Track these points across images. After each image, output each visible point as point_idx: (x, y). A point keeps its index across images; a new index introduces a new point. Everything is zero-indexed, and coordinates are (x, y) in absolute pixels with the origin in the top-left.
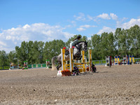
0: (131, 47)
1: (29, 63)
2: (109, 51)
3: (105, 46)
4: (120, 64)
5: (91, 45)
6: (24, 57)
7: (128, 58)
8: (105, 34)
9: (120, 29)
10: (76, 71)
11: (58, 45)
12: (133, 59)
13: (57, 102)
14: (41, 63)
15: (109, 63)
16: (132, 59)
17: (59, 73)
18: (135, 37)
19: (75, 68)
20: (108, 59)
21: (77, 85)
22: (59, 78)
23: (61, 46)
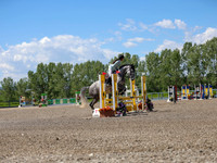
0: (207, 72)
1: (50, 97)
2: (173, 79)
3: (166, 70)
4: (191, 98)
5: (146, 68)
6: (42, 87)
7: (203, 88)
8: (166, 52)
9: (190, 44)
10: (122, 109)
11: (93, 69)
12: (211, 90)
13: (93, 157)
14: (68, 97)
15: (173, 96)
16: (209, 91)
17: (96, 113)
18: (213, 57)
19: (120, 104)
20: (172, 90)
21: (123, 131)
22: (96, 120)
23: (98, 71)
